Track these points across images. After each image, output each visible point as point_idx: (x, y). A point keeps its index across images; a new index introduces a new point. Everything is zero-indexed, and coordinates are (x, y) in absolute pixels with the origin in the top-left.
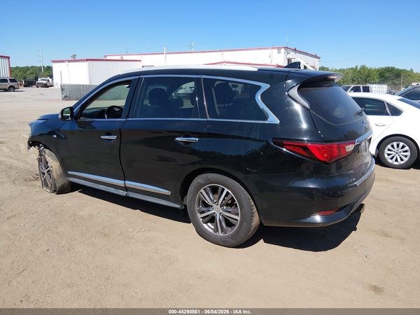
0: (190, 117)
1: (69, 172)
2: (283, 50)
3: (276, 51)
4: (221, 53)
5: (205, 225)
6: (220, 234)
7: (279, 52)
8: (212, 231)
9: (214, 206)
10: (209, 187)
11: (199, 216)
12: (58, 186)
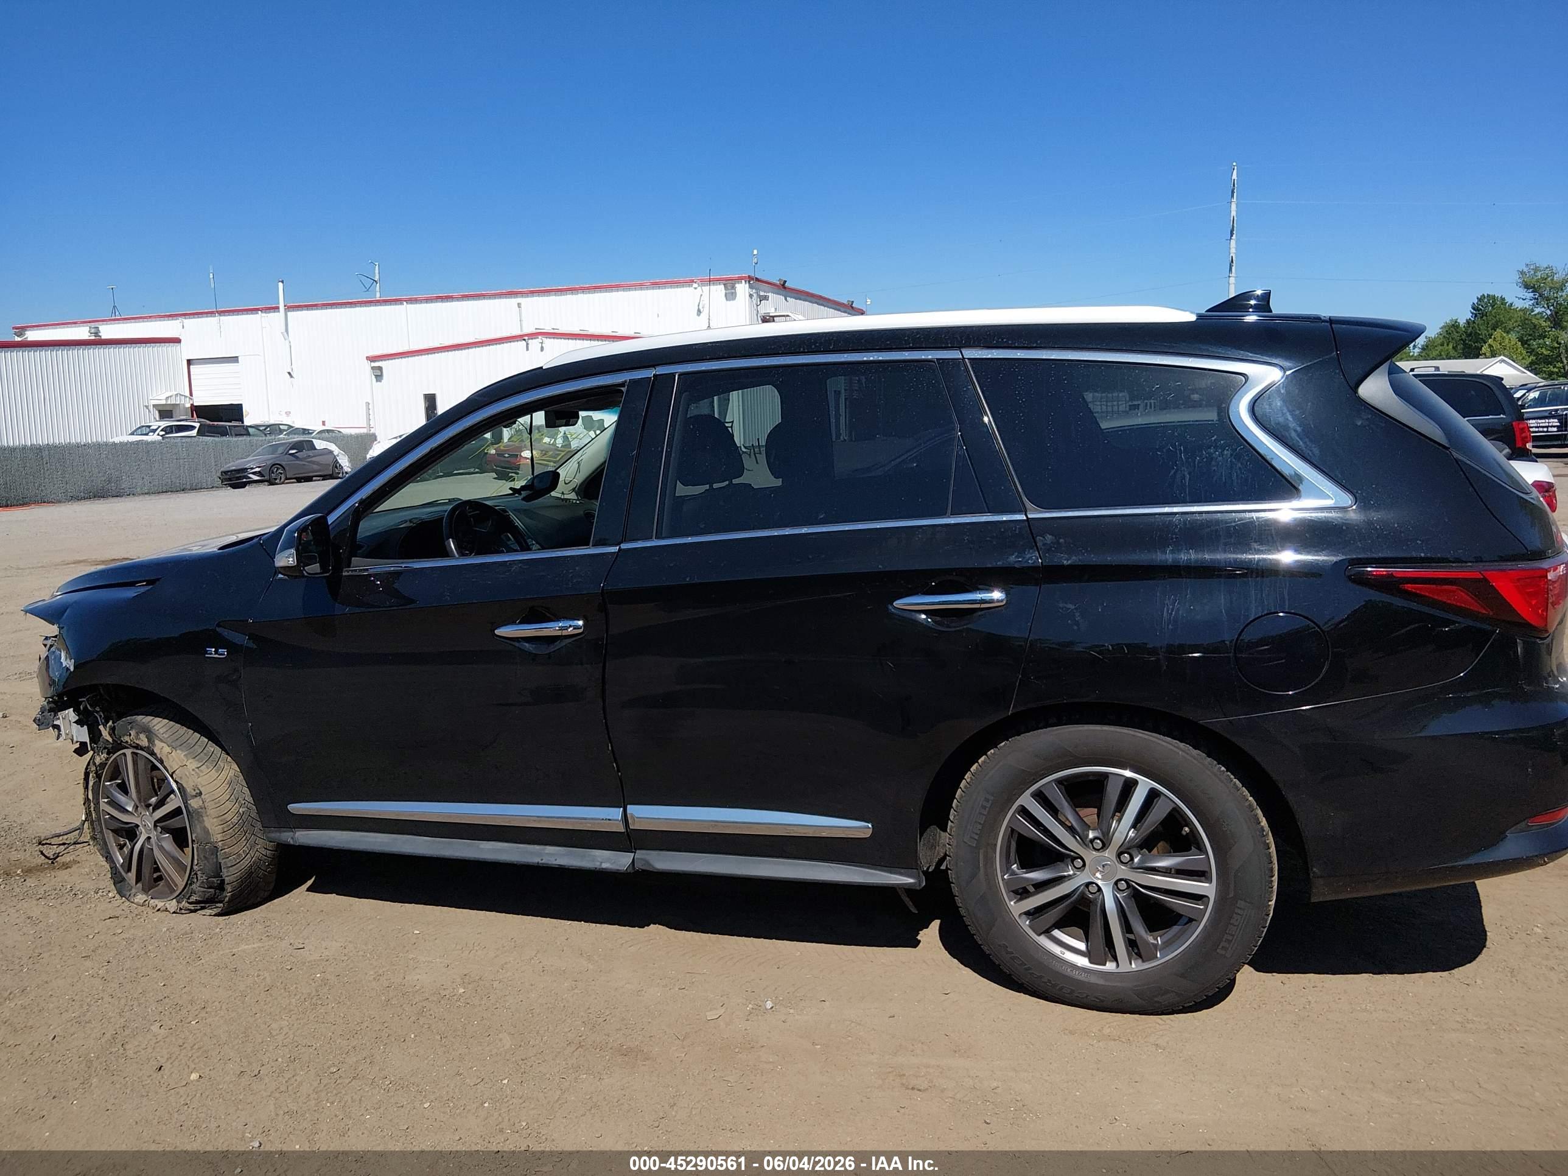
0: (942, 514)
1: (295, 808)
2: (742, 288)
3: (719, 290)
4: (513, 301)
5: (1044, 941)
6: (1126, 965)
7: (731, 296)
8: (1083, 962)
9: (1090, 856)
10: (1059, 782)
11: (1016, 907)
12: (231, 875)
